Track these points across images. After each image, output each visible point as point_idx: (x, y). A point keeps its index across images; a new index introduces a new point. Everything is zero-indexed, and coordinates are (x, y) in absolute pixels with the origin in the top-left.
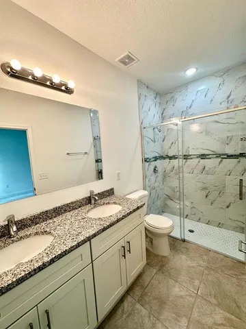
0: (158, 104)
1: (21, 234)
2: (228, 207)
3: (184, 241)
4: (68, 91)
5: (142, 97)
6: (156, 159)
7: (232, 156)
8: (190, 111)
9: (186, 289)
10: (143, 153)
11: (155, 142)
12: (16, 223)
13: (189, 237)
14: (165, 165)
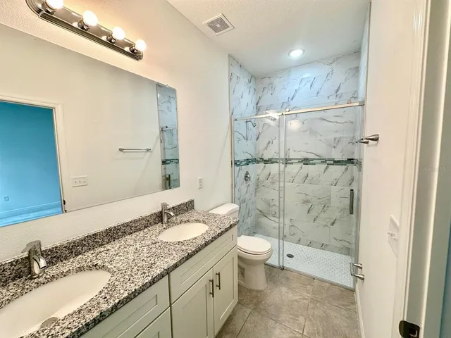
0: (252, 90)
1: (53, 271)
2: (333, 224)
3: (283, 269)
4: (135, 55)
5: (234, 79)
6: (248, 162)
7: (339, 162)
8: (293, 103)
9: (289, 330)
10: (233, 153)
11: (247, 139)
12: (44, 254)
13: (288, 263)
14: (259, 171)
